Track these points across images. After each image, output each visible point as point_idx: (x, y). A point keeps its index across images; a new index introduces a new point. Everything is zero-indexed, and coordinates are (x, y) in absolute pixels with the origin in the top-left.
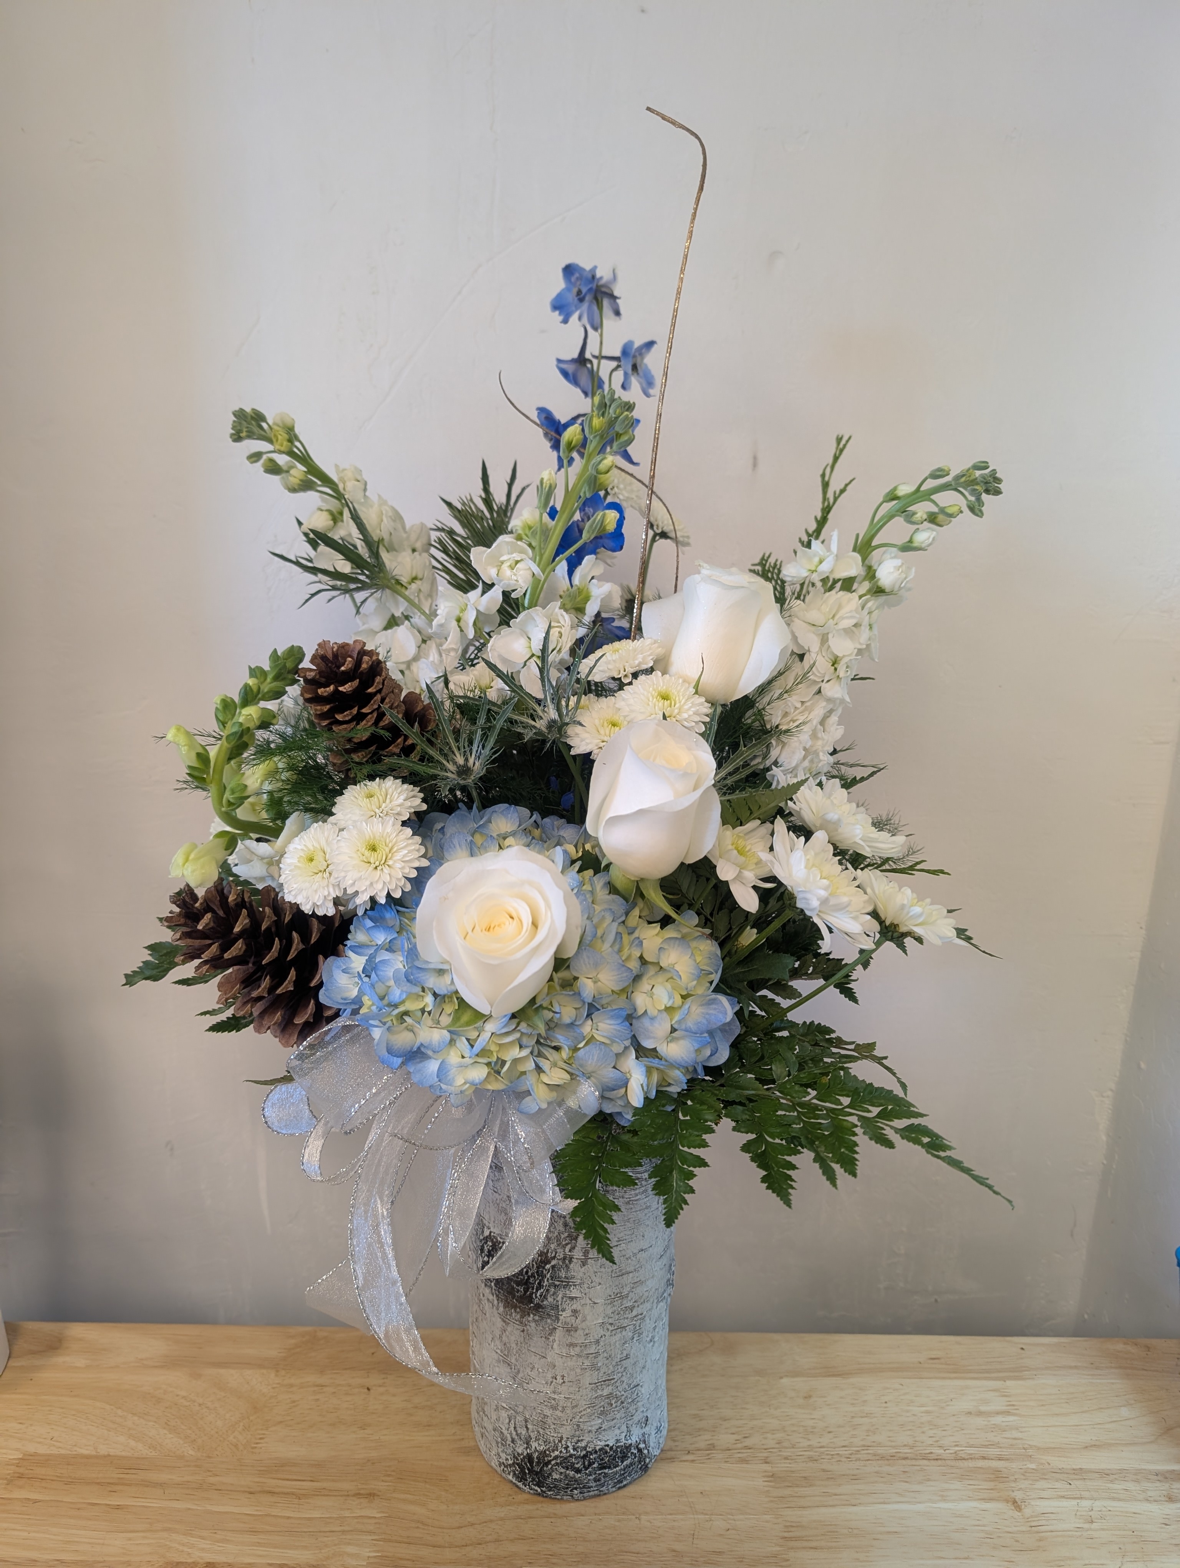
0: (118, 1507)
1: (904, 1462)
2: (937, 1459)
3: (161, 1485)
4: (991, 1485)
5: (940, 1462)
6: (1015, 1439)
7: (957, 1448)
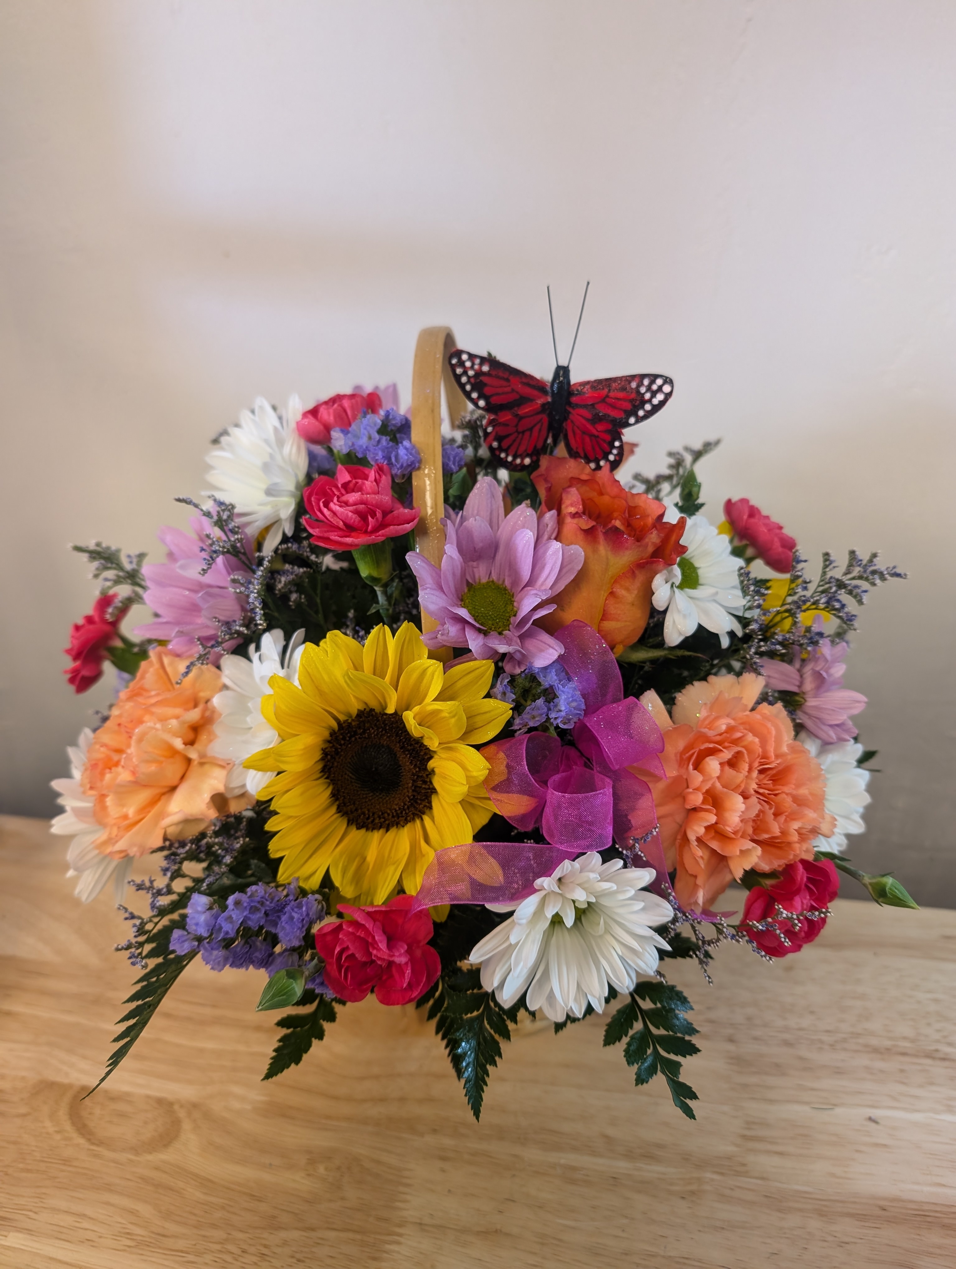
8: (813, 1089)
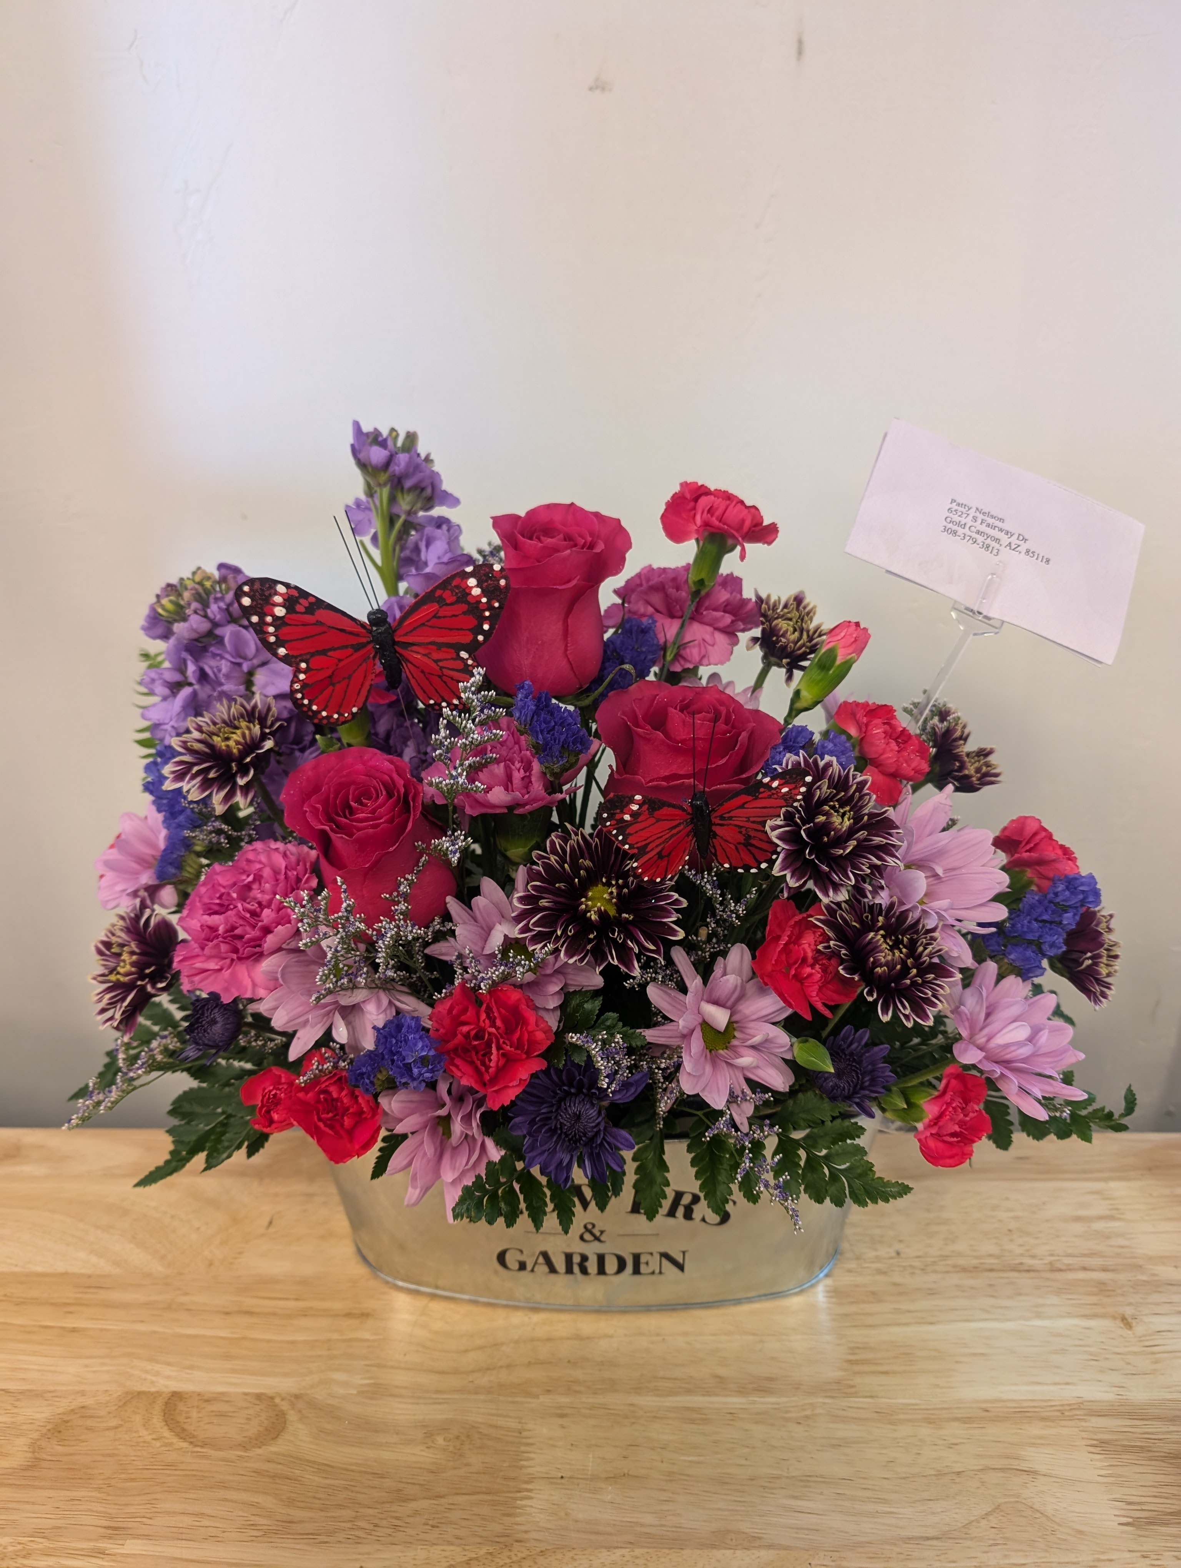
0: (74, 1330)
1: (990, 1274)
2: (1028, 1271)
3: (125, 1306)
4: (1094, 1299)
5: (1032, 1274)
6: (1122, 1247)
7: (1052, 1258)
8: (909, 1311)
